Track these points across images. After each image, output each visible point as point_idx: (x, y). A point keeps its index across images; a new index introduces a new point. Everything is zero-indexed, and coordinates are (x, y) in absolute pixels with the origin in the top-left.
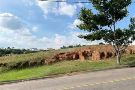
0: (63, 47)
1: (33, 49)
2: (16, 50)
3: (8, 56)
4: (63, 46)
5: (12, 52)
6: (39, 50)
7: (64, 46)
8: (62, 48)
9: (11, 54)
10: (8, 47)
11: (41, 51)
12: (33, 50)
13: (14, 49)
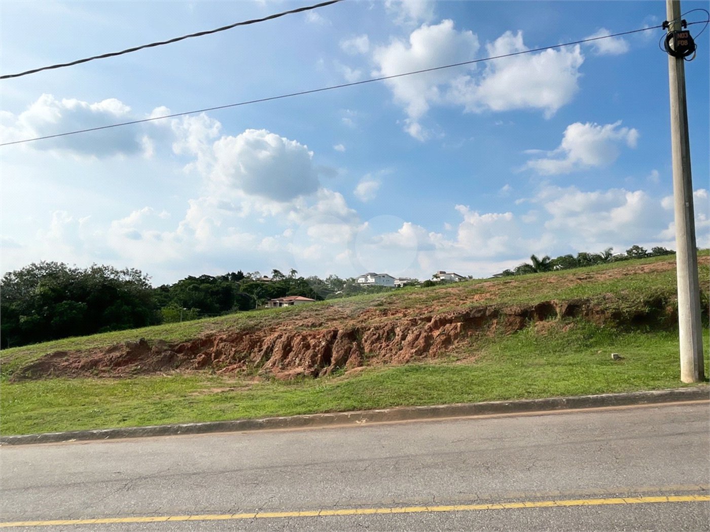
0: (531, 263)
1: (374, 275)
2: (302, 282)
3: (281, 304)
4: (534, 258)
5: (294, 291)
6: (397, 282)
7: (540, 259)
8: (526, 269)
9: (292, 298)
10: (275, 271)
11: (405, 285)
12: (371, 280)
13: (297, 276)
